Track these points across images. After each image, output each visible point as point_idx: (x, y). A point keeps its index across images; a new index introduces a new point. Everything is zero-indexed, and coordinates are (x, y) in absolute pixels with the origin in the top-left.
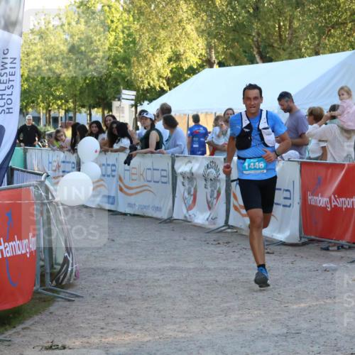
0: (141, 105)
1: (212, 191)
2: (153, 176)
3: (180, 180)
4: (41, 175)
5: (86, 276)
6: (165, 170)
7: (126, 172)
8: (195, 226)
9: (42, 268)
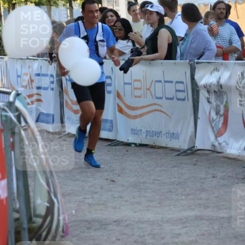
2: (164, 91)
3: (203, 95)
4: (9, 93)
5: (78, 232)
6: (182, 82)
7: (126, 86)
8: (226, 157)
9: (16, 222)
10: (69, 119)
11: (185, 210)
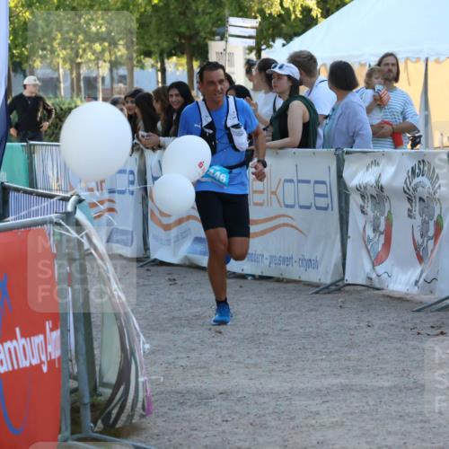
0: (269, 46)
1: (425, 223)
2: (297, 195)
3: (355, 202)
4: (66, 200)
5: (165, 410)
6: (324, 183)
8: (388, 296)
9: (73, 395)
10: (156, 238)
11: (325, 375)
